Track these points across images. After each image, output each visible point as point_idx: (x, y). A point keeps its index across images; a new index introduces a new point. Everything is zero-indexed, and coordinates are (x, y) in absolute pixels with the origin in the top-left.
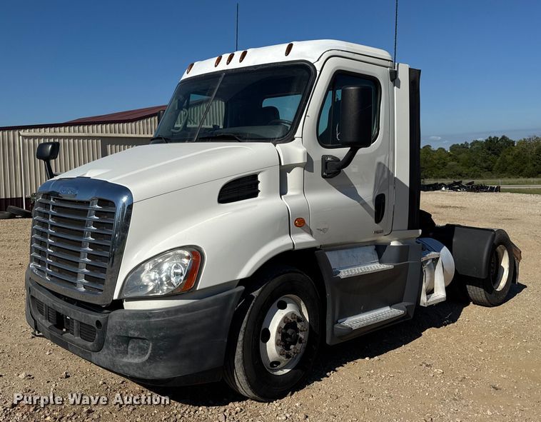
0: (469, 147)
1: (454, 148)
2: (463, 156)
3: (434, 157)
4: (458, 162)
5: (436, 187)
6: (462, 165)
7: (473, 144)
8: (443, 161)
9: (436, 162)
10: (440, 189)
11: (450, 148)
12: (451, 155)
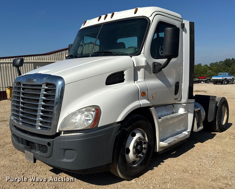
0: (218, 64)
1: (211, 64)
2: (215, 68)
3: (202, 68)
4: (212, 70)
5: (199, 82)
6: (214, 72)
7: (220, 63)
8: (205, 70)
9: (202, 70)
10: (201, 82)
11: (210, 64)
12: (209, 68)
